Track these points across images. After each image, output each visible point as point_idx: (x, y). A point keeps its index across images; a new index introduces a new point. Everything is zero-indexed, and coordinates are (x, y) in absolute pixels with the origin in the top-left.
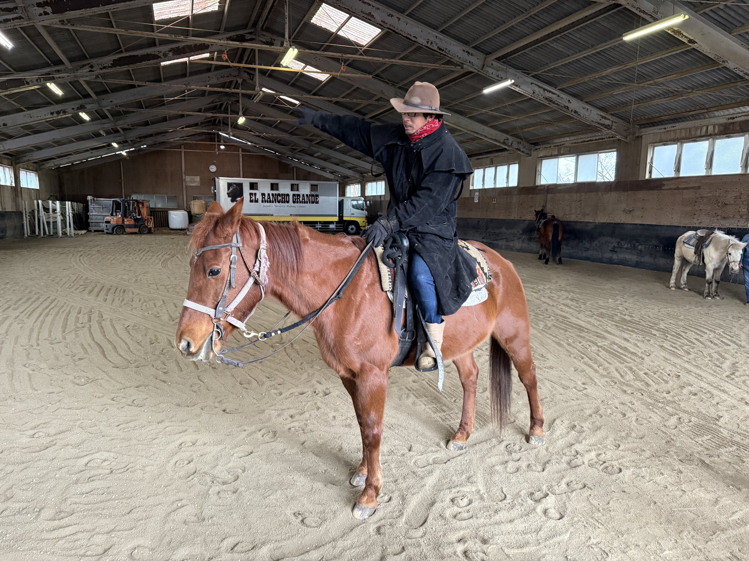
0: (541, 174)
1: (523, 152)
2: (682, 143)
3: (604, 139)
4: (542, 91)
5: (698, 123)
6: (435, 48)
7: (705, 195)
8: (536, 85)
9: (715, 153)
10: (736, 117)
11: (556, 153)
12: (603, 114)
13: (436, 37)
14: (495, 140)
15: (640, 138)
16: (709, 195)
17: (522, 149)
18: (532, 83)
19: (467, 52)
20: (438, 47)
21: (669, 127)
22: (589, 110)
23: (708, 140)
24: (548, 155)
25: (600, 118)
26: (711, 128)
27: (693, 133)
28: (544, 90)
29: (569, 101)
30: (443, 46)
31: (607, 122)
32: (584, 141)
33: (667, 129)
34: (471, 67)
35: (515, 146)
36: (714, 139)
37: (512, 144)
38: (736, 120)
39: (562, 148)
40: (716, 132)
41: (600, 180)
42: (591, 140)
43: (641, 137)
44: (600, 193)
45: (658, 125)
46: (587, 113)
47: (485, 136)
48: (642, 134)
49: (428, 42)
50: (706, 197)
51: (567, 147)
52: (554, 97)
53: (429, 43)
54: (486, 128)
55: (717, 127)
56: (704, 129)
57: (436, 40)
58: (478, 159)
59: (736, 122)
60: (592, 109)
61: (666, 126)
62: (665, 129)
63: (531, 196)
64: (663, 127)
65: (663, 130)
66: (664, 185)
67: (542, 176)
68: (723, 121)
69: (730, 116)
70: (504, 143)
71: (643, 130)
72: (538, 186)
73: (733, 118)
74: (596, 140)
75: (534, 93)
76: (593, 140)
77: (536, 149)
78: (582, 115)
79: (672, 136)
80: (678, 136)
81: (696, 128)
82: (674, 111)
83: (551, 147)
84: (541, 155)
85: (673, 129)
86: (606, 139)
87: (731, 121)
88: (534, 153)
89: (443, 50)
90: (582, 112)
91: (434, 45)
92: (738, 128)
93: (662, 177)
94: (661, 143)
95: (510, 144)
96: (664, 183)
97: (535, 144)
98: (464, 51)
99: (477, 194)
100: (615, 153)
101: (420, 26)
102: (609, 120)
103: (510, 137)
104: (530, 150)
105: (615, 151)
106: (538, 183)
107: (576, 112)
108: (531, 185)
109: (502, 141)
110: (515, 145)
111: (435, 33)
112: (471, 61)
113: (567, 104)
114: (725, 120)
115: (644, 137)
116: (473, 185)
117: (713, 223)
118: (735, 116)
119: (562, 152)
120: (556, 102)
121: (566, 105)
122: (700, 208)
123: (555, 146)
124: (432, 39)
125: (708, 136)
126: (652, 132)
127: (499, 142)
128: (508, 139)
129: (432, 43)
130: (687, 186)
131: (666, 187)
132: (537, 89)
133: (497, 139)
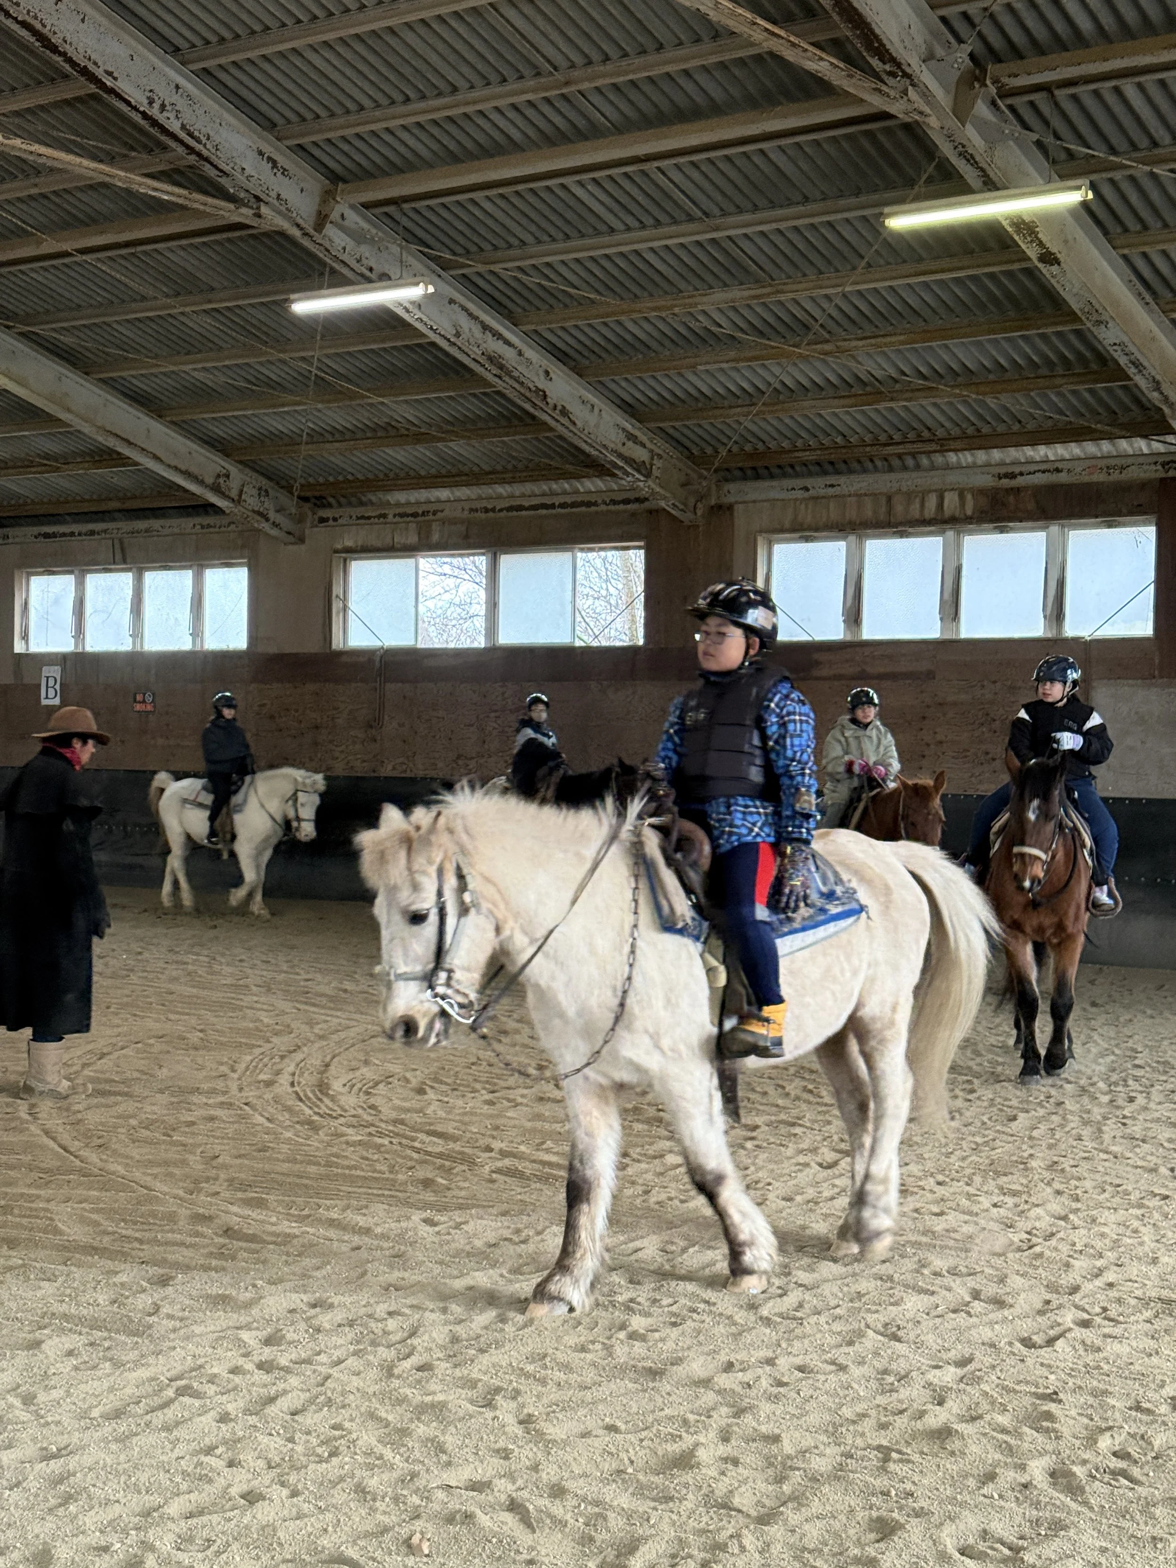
0: (345, 608)
1: (275, 525)
2: (861, 538)
3: (595, 504)
4: (477, 331)
5: (909, 481)
6: (174, 126)
7: (951, 698)
8: (464, 309)
9: (964, 572)
10: (1021, 474)
11: (413, 539)
12: (629, 427)
13: (177, 87)
14: (187, 474)
15: (722, 511)
16: (963, 697)
17: (272, 515)
18: (452, 301)
19: (270, 159)
20: (183, 127)
21: (818, 484)
22: (596, 410)
23: (942, 533)
24: (378, 544)
25: (622, 436)
26: (951, 501)
27: (899, 508)
28: (485, 327)
29: (547, 373)
30: (200, 126)
31: (640, 454)
32: (520, 508)
33: (812, 492)
34: (279, 213)
35: (250, 501)
36: (959, 533)
37: (241, 492)
38: (1020, 481)
39: (435, 526)
40: (969, 512)
41: (584, 639)
42: (544, 506)
43: (730, 507)
44: (593, 685)
45: (785, 475)
46: (592, 419)
47: (156, 458)
48: (731, 499)
49: (151, 102)
50: (955, 704)
51: (453, 522)
52: (509, 354)
53: (156, 105)
54: (158, 428)
55: (969, 497)
56: (932, 502)
57: (175, 98)
58: (46, 536)
59: (1026, 488)
60: (603, 406)
61: (808, 482)
62: (806, 489)
63: (311, 687)
64: (799, 482)
65: (800, 494)
66: (818, 663)
67: (351, 617)
68: (985, 480)
69: (1003, 470)
70: (216, 489)
71: (732, 487)
72: (340, 653)
73: (1012, 476)
74: (563, 506)
75: (458, 335)
76: (553, 506)
77: (323, 520)
78: (579, 424)
79: (834, 513)
80: (852, 514)
81: (909, 496)
82: (839, 440)
83: (384, 516)
84: (349, 543)
85: (831, 491)
86: (603, 508)
87: (1005, 482)
88: (318, 535)
89: (199, 141)
90: (579, 412)
91: (172, 116)
92: (1031, 506)
93: (804, 638)
94: (797, 535)
95: (234, 494)
96: (816, 656)
97: (320, 502)
98: (261, 153)
99: (55, 671)
100: (642, 552)
101: (127, 38)
102: (643, 445)
103: (233, 470)
104: (300, 520)
105: (639, 548)
106: (337, 643)
107: (564, 412)
108: (311, 647)
109: (210, 480)
110: (252, 500)
111: (172, 74)
112: (283, 196)
113: (542, 383)
114: (989, 478)
115: (739, 509)
116: (25, 637)
117: (980, 782)
118: (1017, 470)
119: (435, 537)
120: (516, 374)
121: (541, 387)
122: (939, 737)
123: (401, 515)
124: (164, 93)
125: (945, 522)
126: (763, 496)
127: (201, 482)
128: (227, 476)
129: (163, 107)
130: (889, 669)
131: (825, 672)
132: (465, 323)
133: (194, 470)
